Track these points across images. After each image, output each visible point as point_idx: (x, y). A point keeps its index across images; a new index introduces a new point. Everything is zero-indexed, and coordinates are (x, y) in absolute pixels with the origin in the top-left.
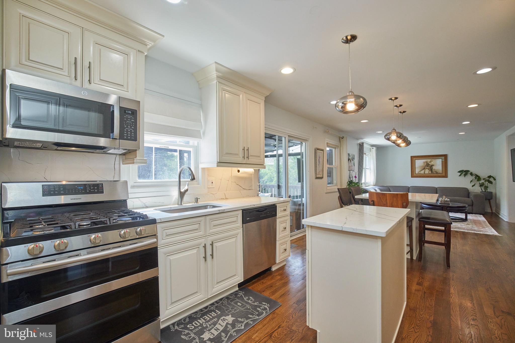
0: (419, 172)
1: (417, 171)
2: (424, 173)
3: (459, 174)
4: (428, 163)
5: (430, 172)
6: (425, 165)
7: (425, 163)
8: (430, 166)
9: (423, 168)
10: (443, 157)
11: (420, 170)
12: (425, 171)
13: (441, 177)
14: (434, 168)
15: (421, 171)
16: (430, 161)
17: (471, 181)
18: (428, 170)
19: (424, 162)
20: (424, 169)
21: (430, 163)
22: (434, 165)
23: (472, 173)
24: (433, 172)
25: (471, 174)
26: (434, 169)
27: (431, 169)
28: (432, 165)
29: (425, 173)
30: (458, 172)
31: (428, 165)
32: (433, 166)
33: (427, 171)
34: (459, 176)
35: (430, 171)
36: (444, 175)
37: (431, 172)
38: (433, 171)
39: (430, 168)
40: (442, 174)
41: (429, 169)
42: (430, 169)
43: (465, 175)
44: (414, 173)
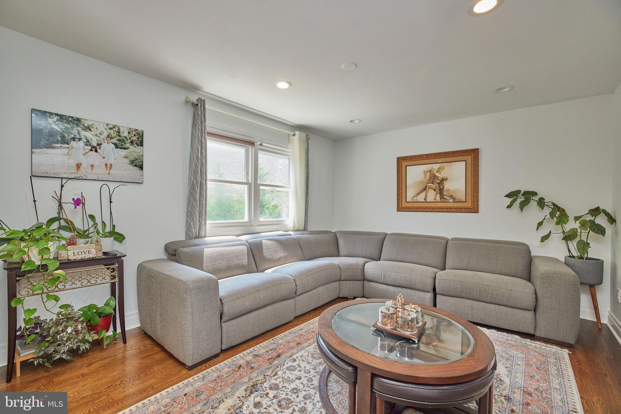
0: (414, 197)
1: (410, 194)
2: (425, 199)
3: (508, 201)
4: (435, 173)
5: (438, 198)
6: (428, 178)
7: (428, 173)
8: (438, 182)
9: (423, 187)
10: (469, 158)
11: (417, 191)
12: (426, 196)
13: (463, 210)
14: (447, 185)
15: (419, 194)
16: (439, 168)
17: (540, 224)
18: (433, 191)
19: (425, 172)
20: (425, 189)
21: (437, 174)
22: (447, 179)
23: (544, 199)
24: (445, 197)
25: (541, 203)
26: (448, 190)
27: (440, 189)
28: (443, 180)
29: (427, 201)
30: (507, 196)
31: (433, 178)
32: (445, 182)
33: (432, 195)
34: (509, 207)
35: (438, 195)
36: (469, 204)
37: (441, 199)
38: (445, 193)
39: (438, 185)
40: (466, 202)
41: (435, 190)
42: (437, 190)
43: (523, 205)
44: (404, 200)
